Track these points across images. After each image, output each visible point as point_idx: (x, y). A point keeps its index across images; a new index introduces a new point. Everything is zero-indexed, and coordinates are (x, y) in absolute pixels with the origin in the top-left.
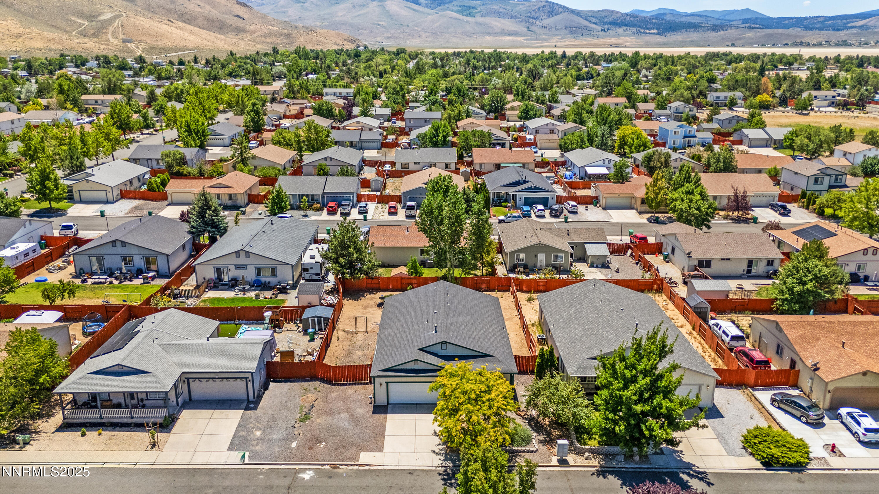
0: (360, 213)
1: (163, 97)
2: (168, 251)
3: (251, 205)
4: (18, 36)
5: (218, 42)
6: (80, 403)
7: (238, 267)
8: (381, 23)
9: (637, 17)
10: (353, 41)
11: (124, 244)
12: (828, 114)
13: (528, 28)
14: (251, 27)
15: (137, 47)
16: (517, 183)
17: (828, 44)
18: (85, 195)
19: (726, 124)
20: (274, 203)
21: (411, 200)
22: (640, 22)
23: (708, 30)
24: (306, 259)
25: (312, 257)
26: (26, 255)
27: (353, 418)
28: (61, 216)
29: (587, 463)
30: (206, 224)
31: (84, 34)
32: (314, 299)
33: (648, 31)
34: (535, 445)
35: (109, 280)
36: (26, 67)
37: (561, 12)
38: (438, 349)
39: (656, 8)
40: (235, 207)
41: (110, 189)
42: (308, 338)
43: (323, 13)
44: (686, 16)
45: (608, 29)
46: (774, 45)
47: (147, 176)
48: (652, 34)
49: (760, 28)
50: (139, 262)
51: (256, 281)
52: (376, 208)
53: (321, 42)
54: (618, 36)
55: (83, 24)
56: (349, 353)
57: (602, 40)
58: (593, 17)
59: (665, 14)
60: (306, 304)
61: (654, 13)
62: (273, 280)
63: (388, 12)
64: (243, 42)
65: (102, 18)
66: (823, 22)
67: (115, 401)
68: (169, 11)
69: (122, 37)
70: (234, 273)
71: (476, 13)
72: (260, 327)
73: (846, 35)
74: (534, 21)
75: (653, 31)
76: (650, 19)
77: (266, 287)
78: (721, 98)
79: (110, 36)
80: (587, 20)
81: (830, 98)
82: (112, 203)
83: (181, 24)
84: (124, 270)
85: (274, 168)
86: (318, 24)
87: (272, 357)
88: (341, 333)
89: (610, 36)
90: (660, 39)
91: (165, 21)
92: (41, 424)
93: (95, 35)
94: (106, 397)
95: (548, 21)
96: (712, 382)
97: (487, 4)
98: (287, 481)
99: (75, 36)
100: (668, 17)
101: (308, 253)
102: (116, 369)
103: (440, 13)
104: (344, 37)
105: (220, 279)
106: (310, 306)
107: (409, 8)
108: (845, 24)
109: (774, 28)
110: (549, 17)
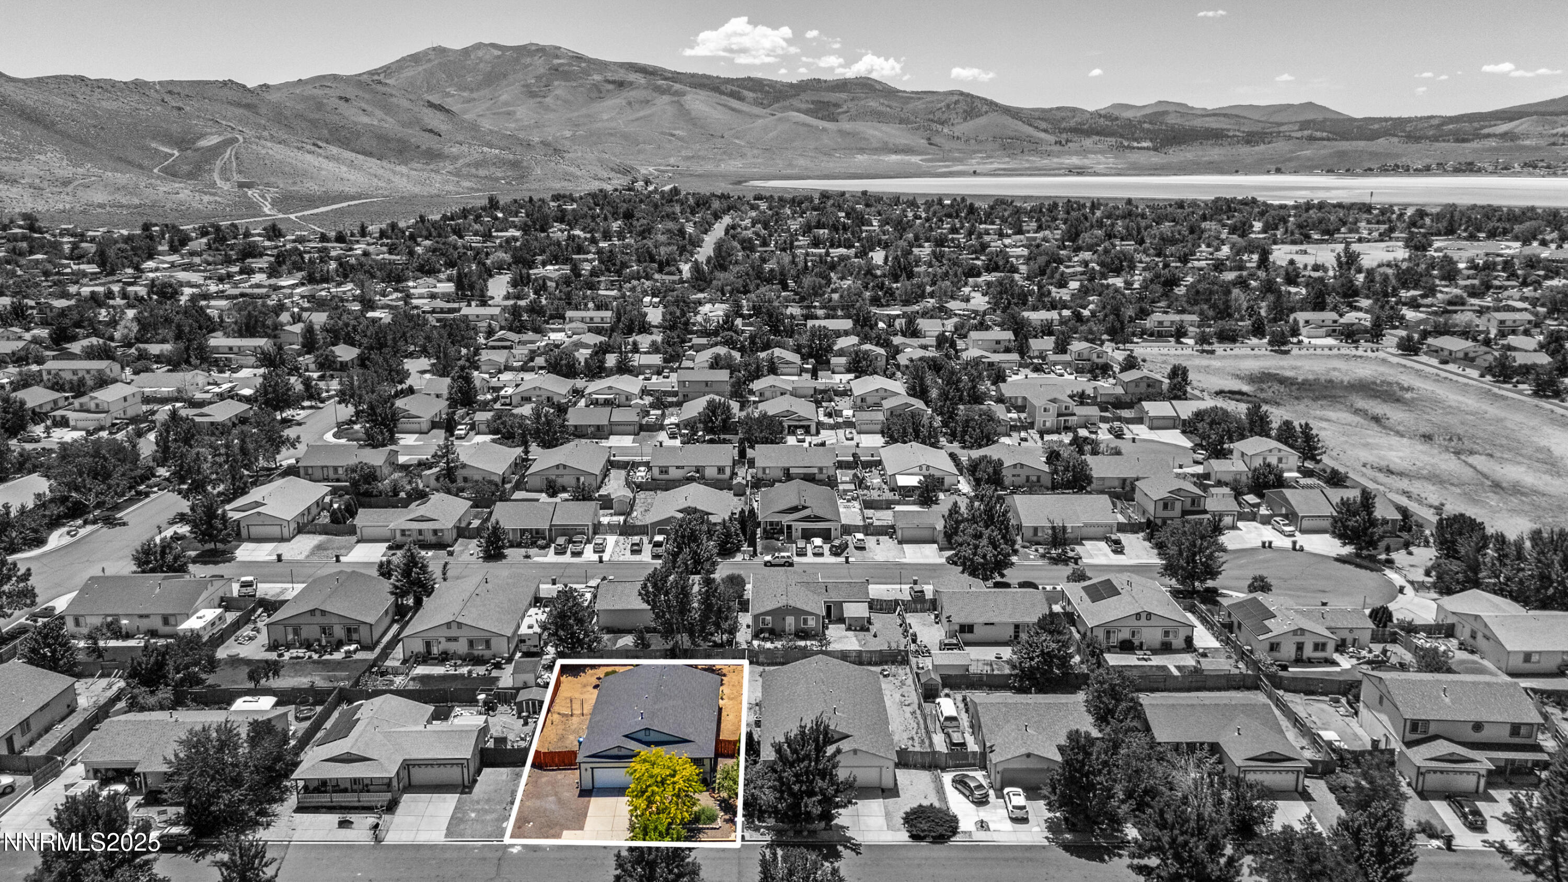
0: (595, 552)
1: (325, 334)
2: (371, 620)
3: (460, 540)
4: (66, 183)
5: (396, 179)
6: (311, 788)
7: (449, 639)
8: (677, 132)
9: (1117, 119)
10: (626, 171)
11: (323, 613)
12: (1319, 351)
13: (929, 139)
14: (453, 150)
15: (263, 197)
16: (795, 509)
17: (1442, 169)
18: (255, 531)
19: (1132, 389)
20: (489, 542)
21: (660, 532)
22: (1122, 127)
23: (1238, 142)
24: (524, 630)
25: (530, 627)
26: (213, 624)
27: (560, 801)
28: (229, 561)
29: (761, 838)
30: (411, 583)
31: (172, 173)
32: (529, 678)
33: (1135, 144)
34: (719, 822)
35: (308, 654)
36: (97, 258)
37: (986, 112)
38: (641, 736)
39: (1153, 101)
40: (440, 546)
41: (285, 524)
42: (522, 721)
43: (576, 114)
44: (1203, 116)
45: (1067, 141)
46: (1348, 170)
47: (327, 499)
48: (1143, 148)
49: (1328, 139)
50: (339, 632)
51: (468, 655)
52: (617, 542)
53: (571, 174)
54: (1084, 152)
55: (172, 155)
56: (562, 738)
57: (1056, 160)
58: (1042, 119)
59: (1165, 113)
60: (521, 685)
61: (1149, 111)
62: (487, 654)
63: (688, 112)
64: (438, 178)
65: (203, 143)
66: (1439, 126)
67: (342, 787)
68: (314, 123)
69: (237, 177)
70: (444, 646)
71: (839, 114)
72: (474, 710)
73: (1475, 151)
74: (939, 127)
75: (1144, 144)
76: (1140, 122)
77: (478, 661)
78: (1165, 324)
79: (216, 176)
80: (1030, 125)
81: (1330, 323)
82: (288, 540)
83: (334, 150)
84: (324, 643)
85: (490, 482)
86: (568, 134)
87: (486, 742)
88: (556, 716)
89: (1071, 153)
90: (1156, 159)
91: (309, 147)
92: (276, 808)
93: (191, 176)
94: (334, 783)
95: (963, 128)
96: (892, 765)
97: (859, 99)
98: (499, 854)
99: (158, 177)
100: (1171, 120)
101: (527, 621)
102: (345, 757)
103: (779, 115)
104: (611, 165)
105: (429, 652)
106: (526, 686)
107: (725, 106)
108: (1476, 129)
109: (1352, 139)
110: (965, 120)
